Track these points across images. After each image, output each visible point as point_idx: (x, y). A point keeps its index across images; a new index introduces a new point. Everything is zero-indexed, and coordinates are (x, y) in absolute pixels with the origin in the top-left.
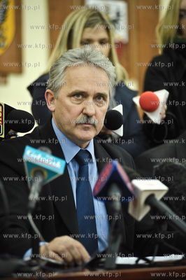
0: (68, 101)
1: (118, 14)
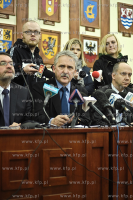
0: (58, 69)
1: (94, 45)
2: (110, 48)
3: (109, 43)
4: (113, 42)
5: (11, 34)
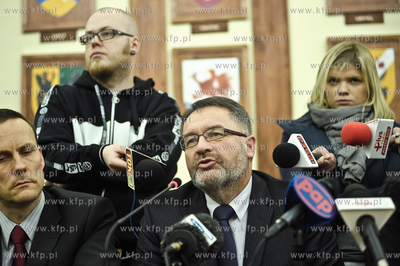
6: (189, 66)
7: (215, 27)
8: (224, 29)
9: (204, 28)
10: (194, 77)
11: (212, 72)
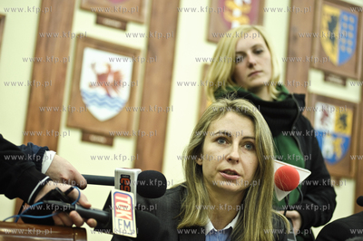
2: (249, 71)
3: (244, 54)
4: (257, 51)
5: (349, 120)
6: (91, 55)
7: (117, 24)
8: (123, 28)
9: (108, 21)
10: (93, 66)
11: (109, 67)
